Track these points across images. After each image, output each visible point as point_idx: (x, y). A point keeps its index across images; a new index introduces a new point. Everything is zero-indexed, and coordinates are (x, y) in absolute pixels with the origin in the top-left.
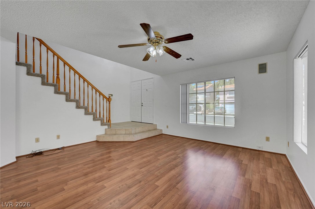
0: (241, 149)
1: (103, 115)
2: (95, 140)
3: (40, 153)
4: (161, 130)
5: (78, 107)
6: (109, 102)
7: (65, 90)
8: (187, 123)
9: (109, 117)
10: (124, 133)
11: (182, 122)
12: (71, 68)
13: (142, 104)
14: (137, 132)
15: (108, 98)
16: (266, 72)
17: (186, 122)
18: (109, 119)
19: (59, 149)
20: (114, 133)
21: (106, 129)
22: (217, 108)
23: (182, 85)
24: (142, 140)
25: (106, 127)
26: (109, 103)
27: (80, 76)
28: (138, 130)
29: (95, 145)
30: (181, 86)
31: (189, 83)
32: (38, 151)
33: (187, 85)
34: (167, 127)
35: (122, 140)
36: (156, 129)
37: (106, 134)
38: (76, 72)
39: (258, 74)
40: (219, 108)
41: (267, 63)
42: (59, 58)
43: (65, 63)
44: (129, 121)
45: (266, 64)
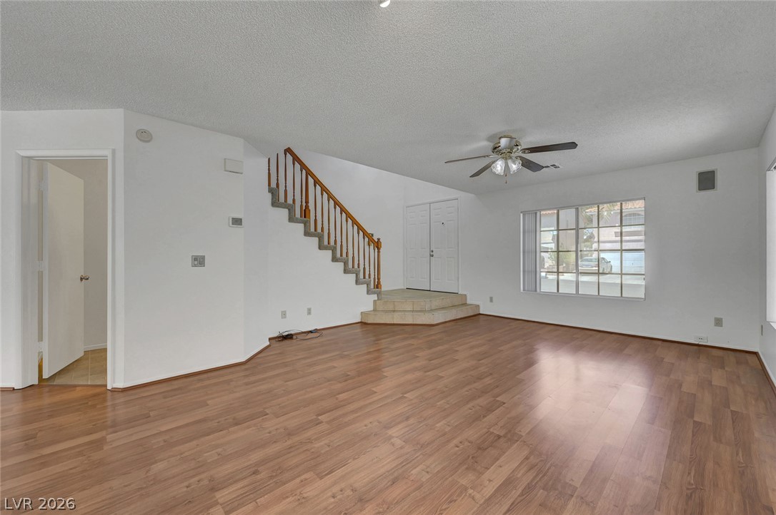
0: (660, 343)
1: (369, 274)
2: (358, 320)
3: (289, 337)
4: (478, 306)
5: (334, 259)
6: (379, 249)
7: (316, 230)
8: (536, 291)
9: (379, 279)
10: (409, 308)
11: (526, 289)
12: (324, 189)
13: (432, 251)
14: (433, 308)
15: (376, 240)
16: (714, 188)
17: (533, 289)
18: (379, 282)
19: (311, 332)
20: (391, 308)
21: (374, 301)
22: (587, 260)
23: (524, 213)
24: (446, 322)
25: (375, 297)
26: (379, 252)
27: (337, 203)
28: (436, 303)
29: (358, 330)
30: (522, 215)
31: (540, 210)
32: (286, 333)
33: (536, 213)
34: (491, 300)
35: (410, 321)
36: (465, 304)
37: (375, 310)
38: (330, 196)
39: (697, 192)
40: (591, 260)
41: (717, 169)
42: (309, 173)
43: (317, 182)
44: (402, 287)
45: (714, 172)
